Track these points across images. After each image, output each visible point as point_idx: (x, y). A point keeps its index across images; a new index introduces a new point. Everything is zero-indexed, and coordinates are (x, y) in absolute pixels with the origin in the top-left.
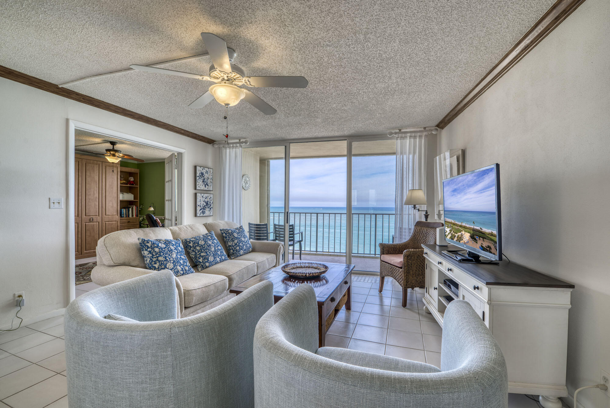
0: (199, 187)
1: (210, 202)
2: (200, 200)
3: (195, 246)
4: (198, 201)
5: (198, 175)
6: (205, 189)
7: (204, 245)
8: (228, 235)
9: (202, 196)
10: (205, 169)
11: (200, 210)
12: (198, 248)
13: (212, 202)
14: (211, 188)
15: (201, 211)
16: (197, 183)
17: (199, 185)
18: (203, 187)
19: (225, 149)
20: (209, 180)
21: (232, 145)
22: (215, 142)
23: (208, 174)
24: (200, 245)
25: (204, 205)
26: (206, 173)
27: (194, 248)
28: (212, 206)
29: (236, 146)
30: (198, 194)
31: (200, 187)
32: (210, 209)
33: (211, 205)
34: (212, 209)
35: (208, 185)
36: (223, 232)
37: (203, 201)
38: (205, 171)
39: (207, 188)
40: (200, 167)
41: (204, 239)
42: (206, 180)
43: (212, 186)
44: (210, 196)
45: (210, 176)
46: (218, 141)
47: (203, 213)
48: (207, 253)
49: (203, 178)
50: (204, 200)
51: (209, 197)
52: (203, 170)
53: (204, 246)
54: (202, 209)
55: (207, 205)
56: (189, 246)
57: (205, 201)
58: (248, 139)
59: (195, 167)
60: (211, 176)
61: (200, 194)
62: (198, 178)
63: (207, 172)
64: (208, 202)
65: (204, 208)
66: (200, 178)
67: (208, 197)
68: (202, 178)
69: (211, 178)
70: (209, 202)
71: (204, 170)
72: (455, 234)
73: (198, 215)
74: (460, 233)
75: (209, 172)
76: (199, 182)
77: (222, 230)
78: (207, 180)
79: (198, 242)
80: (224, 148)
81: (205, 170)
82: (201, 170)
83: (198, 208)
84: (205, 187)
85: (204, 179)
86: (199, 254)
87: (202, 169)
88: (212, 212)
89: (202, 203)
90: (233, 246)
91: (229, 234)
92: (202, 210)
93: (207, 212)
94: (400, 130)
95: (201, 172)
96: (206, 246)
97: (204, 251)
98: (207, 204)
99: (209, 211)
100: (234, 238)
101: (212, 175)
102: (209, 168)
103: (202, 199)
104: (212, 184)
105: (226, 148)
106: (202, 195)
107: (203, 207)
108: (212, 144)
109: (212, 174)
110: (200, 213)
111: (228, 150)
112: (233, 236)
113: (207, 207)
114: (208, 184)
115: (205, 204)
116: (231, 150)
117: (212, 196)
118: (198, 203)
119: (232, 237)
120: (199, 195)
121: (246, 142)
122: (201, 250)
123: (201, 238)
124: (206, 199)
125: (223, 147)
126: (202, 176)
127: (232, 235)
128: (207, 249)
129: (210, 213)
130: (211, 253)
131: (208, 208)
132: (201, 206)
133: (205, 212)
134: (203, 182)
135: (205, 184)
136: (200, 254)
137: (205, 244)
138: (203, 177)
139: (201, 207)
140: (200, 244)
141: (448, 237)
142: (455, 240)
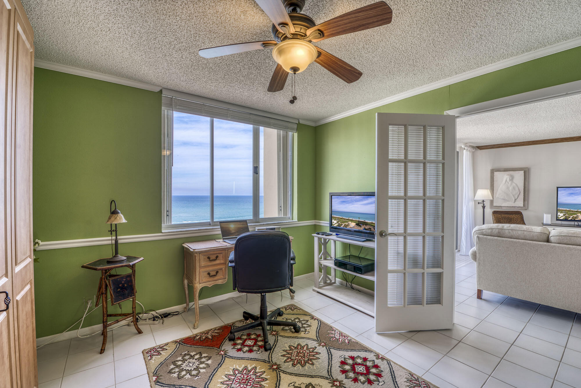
141: (561, 218)
142: (569, 219)
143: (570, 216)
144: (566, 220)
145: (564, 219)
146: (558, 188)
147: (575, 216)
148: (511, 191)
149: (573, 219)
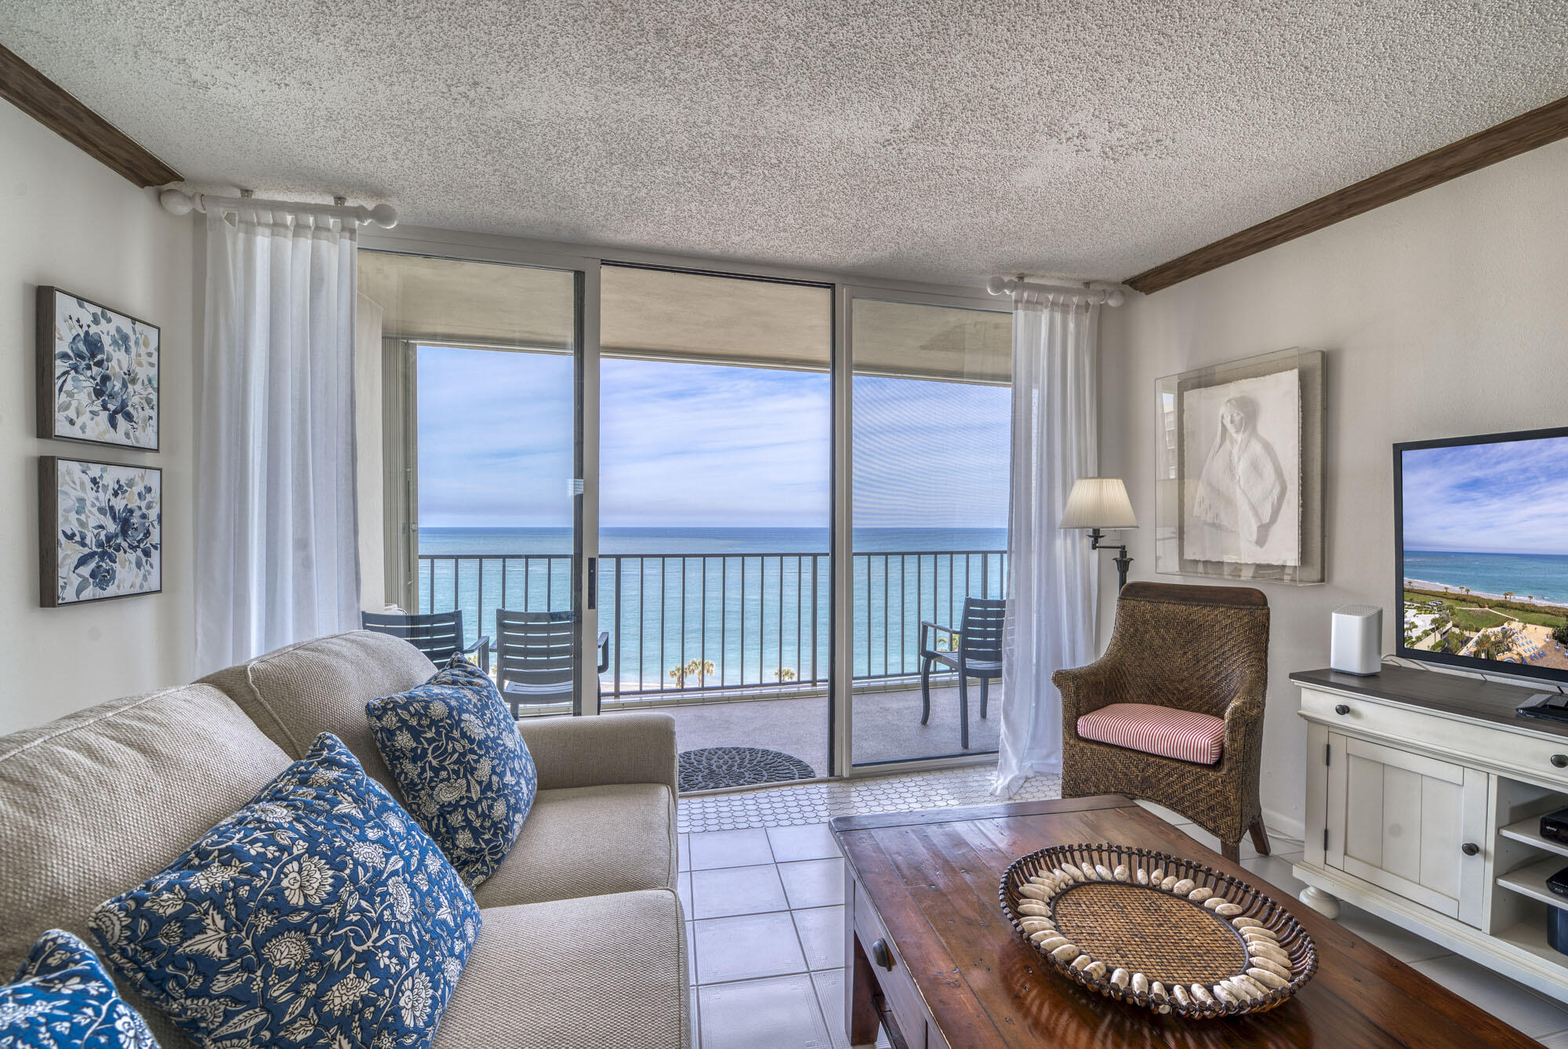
0: (72, 423)
1: (144, 516)
2: (81, 500)
3: (259, 944)
4: (67, 511)
5: (62, 346)
6: (111, 436)
7: (334, 897)
8: (430, 741)
9: (94, 481)
10: (109, 321)
11: (83, 561)
12: (287, 951)
13: (153, 514)
14: (148, 438)
15: (85, 571)
16: (60, 399)
17: (71, 413)
18: (96, 427)
19: (247, 232)
20: (138, 387)
21: (289, 219)
22: (171, 185)
23: (127, 350)
24: (296, 910)
25: (103, 534)
26: (115, 342)
27: (248, 968)
28: (155, 538)
29: (317, 228)
30: (62, 466)
31: (79, 423)
32: (147, 553)
33: (147, 534)
34: (155, 554)
35: (129, 417)
36: (390, 720)
37: (101, 510)
38: (113, 332)
39: (127, 435)
40: (79, 299)
41: (311, 837)
42: (118, 386)
43: (154, 422)
44: (142, 477)
45: (140, 364)
46: (196, 182)
47: (102, 577)
48: (375, 970)
49: (95, 369)
50: (104, 504)
51: (139, 487)
52: (96, 321)
53: (334, 912)
54: (92, 555)
55: (124, 533)
56: (180, 962)
57: (112, 508)
58: (393, 203)
59: (43, 299)
60: (152, 365)
61: (76, 467)
62: (60, 366)
63: (122, 340)
64: (131, 511)
65: (107, 550)
66: (75, 368)
67: (131, 483)
68: (89, 367)
69: (150, 381)
70: (137, 513)
71: (103, 321)
72: (1465, 632)
73: (69, 594)
74: (1499, 629)
75: (137, 343)
76: (70, 395)
77: (385, 709)
78: (125, 385)
79: (278, 892)
80: (232, 223)
81: (111, 328)
82: (87, 319)
83: (68, 554)
84: (113, 423)
85: (105, 379)
86: (304, 1014)
87: (94, 315)
88: (156, 571)
89: (94, 519)
90: (474, 807)
91: (438, 733)
92: (93, 565)
93: (127, 573)
94: (1021, 277)
95: (87, 333)
96: (352, 903)
97: (347, 952)
98: (125, 525)
99: (139, 565)
100: (472, 751)
101: (154, 360)
102: (134, 320)
103: (90, 495)
104: (154, 414)
105: (253, 224)
106: (95, 470)
107: (100, 545)
108: (149, 190)
109: (155, 354)
110: (76, 581)
111: (262, 242)
112: (464, 735)
113: (125, 545)
114: (129, 408)
115: (112, 527)
116: (287, 243)
117: (153, 480)
118: (66, 521)
119: (458, 746)
120: (69, 473)
121: (382, 215)
122: (318, 956)
123: (283, 838)
124: (116, 494)
125: (230, 218)
126: (93, 356)
127: (456, 734)
128: (365, 924)
129: (145, 578)
130: (404, 944)
131: (131, 547)
132: (83, 538)
133: (111, 573)
134: (98, 393)
135: (112, 407)
136: (316, 1002)
137: (338, 882)
138: (99, 364)
139: (83, 545)
140: (295, 899)
141: (1423, 646)
142: (1463, 652)
143: (1467, 633)
144: (1445, 655)
145: (1439, 650)
146: (1399, 449)
147: (1493, 631)
148: (1242, 483)
149: (1483, 656)
